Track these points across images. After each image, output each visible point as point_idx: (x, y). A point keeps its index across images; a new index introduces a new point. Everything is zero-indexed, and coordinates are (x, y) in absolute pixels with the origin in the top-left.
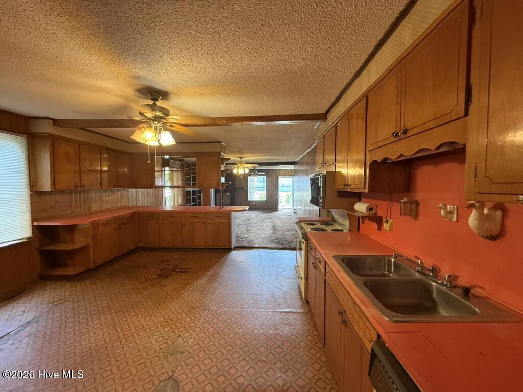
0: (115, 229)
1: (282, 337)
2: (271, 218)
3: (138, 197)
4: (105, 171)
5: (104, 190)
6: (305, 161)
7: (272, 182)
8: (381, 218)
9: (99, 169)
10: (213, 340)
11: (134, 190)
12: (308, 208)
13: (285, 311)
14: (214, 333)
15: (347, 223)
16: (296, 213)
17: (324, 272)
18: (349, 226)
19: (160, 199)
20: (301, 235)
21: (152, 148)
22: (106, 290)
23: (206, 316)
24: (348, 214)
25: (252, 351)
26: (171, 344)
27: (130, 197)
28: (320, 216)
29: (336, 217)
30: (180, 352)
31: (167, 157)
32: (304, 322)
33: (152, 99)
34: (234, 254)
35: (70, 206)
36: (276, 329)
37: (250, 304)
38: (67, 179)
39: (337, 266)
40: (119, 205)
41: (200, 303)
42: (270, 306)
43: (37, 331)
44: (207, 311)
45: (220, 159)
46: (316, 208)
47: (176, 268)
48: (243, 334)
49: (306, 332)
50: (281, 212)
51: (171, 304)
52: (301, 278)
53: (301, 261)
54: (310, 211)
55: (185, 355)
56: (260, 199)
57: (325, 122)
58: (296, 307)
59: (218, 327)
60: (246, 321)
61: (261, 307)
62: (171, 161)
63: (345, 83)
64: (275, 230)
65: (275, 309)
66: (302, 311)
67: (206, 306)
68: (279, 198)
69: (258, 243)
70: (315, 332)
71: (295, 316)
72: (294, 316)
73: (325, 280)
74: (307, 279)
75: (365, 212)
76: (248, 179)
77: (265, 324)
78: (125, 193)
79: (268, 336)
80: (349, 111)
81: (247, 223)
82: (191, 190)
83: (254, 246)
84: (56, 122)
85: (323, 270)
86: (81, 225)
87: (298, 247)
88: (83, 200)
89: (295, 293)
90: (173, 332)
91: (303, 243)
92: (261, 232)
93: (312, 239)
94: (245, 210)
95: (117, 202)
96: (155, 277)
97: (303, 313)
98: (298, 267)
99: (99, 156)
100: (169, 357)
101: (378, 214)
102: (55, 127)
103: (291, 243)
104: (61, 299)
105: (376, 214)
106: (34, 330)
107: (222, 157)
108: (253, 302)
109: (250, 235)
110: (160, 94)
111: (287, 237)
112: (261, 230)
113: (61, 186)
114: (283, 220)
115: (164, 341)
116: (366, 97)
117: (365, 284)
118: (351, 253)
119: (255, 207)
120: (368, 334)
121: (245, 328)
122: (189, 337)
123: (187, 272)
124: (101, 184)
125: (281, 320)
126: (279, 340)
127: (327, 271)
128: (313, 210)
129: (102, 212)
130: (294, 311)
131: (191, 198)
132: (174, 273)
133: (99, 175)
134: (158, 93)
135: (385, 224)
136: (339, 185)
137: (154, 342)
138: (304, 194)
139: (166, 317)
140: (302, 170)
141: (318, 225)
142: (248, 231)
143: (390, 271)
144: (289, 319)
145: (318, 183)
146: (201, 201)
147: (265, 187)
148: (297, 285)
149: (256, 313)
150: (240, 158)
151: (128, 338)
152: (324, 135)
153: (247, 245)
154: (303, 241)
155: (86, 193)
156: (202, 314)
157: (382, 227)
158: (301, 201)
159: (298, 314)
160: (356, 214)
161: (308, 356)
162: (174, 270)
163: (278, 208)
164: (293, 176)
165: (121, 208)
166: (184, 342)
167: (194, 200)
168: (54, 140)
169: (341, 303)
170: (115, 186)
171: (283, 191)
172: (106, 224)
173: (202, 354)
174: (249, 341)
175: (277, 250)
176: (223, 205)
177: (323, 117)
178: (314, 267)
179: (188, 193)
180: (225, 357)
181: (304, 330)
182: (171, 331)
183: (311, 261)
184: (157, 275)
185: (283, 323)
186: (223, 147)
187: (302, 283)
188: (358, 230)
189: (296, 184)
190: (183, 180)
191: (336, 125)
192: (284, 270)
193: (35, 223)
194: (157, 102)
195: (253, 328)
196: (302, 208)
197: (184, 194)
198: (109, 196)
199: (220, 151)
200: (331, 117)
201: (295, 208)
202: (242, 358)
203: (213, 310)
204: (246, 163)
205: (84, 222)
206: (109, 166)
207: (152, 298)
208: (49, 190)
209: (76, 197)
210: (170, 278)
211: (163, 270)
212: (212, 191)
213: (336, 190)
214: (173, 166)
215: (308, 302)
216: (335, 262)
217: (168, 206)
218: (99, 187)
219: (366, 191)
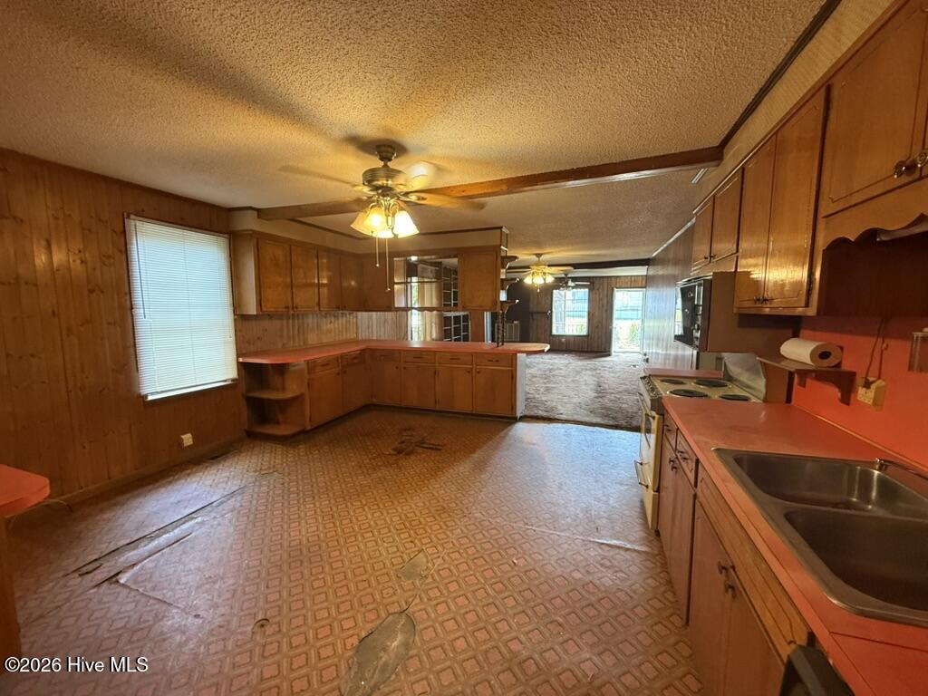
0: (338, 374)
1: (599, 590)
2: (595, 370)
3: (370, 326)
4: (324, 285)
5: (323, 313)
6: (671, 256)
7: (601, 299)
8: (852, 375)
9: (316, 281)
10: (473, 567)
11: (365, 314)
12: (672, 352)
13: (608, 542)
14: (476, 556)
15: (760, 384)
16: (647, 360)
17: (693, 481)
18: (764, 391)
19: (403, 330)
20: (649, 403)
21: (382, 242)
22: (324, 463)
23: (466, 527)
24: (764, 365)
25: (539, 601)
26: (407, 560)
27: (360, 325)
28: (697, 368)
29: (735, 370)
30: (420, 575)
31: (414, 258)
32: (646, 570)
33: (382, 159)
34: (521, 429)
35: (282, 336)
36: (588, 572)
37: (541, 518)
38: (276, 299)
39: (723, 471)
40: (344, 337)
41: (457, 505)
42: (580, 529)
43: (241, 506)
44: (467, 519)
45: (499, 259)
46: (690, 352)
47: (423, 442)
48: (527, 568)
49: (650, 589)
50: (615, 359)
51: (412, 497)
52: (647, 487)
53: (649, 455)
54: (676, 358)
55: (427, 582)
56: (575, 333)
57: (718, 165)
58: (632, 539)
59: (482, 548)
60: (532, 546)
61: (562, 528)
62: (420, 267)
63: (771, 67)
64: (600, 391)
65: (589, 535)
66: (644, 549)
67: (465, 511)
68: (614, 332)
69: (565, 411)
70: (669, 596)
71: (628, 557)
72: (627, 555)
73: (695, 497)
74: (658, 490)
75: (808, 361)
76: (554, 296)
77: (567, 560)
78: (352, 319)
79: (573, 582)
80: (778, 131)
81: (548, 376)
82: (452, 314)
83: (557, 417)
84: (260, 213)
85: (691, 476)
86: (294, 366)
87: (643, 426)
88: (297, 327)
89: (635, 512)
90: (412, 542)
91: (654, 418)
92: (573, 394)
93: (673, 413)
94: (543, 351)
95: (342, 332)
96: (392, 452)
97: (645, 552)
98: (641, 464)
99: (316, 261)
100: (403, 579)
101: (846, 367)
102: (259, 220)
103: (632, 417)
104: (269, 468)
105: (838, 365)
106: (239, 504)
107: (503, 254)
108: (547, 516)
109: (550, 397)
110: (394, 149)
111: (624, 406)
112: (574, 390)
113: (268, 308)
114: (619, 374)
115: (398, 554)
116: (826, 89)
117: (789, 517)
118: (761, 446)
119: (564, 346)
120: (786, 628)
121: (529, 559)
122: (435, 556)
123: (440, 450)
124: (319, 304)
125: (599, 558)
126: (593, 594)
127: (699, 479)
128: (683, 356)
129: (321, 347)
130: (629, 546)
131: (450, 329)
132: (420, 450)
133: (316, 290)
134: (391, 147)
135: (861, 391)
136: (744, 301)
137: (383, 551)
138: (666, 324)
139: (403, 516)
140: (663, 277)
141: (691, 386)
142: (548, 389)
143: (865, 497)
144: (615, 559)
145: (694, 297)
146: (468, 335)
147: (587, 310)
148: (637, 499)
149: (552, 536)
150: (539, 255)
151: (349, 537)
152: (714, 196)
153: (545, 414)
154: (654, 413)
155: (301, 317)
156: (459, 523)
157: (853, 396)
158: (658, 339)
159: (636, 554)
160: (784, 364)
161: (649, 636)
162: (421, 443)
163: (610, 351)
164: (645, 287)
165: (348, 342)
166: (428, 562)
167: (457, 332)
168: (259, 239)
169: (727, 549)
170: (338, 308)
171: (625, 319)
172: (325, 365)
173: (453, 587)
174: (536, 582)
175: (603, 429)
176: (503, 342)
177: (714, 155)
178: (673, 468)
179: (446, 321)
180: (491, 600)
181: (646, 586)
182: (409, 540)
183: (669, 454)
184: (394, 450)
185: (602, 565)
186: (504, 238)
187: (649, 496)
188: (789, 400)
189: (649, 304)
190: (439, 298)
191: (743, 169)
192: (614, 467)
193: (241, 360)
194: (389, 164)
195: (545, 562)
196: (660, 351)
197: (440, 321)
198: (331, 322)
199: (498, 243)
200: (732, 152)
201: (644, 351)
202: (520, 609)
203: (476, 518)
204: (549, 266)
205: (298, 361)
206: (329, 279)
207: (385, 484)
208: (255, 313)
209: (288, 323)
210: (413, 457)
211: (403, 442)
212: (487, 317)
213: (735, 311)
214: (425, 275)
215: (658, 533)
216: (717, 462)
217: (416, 341)
218: (316, 308)
219: (812, 311)
